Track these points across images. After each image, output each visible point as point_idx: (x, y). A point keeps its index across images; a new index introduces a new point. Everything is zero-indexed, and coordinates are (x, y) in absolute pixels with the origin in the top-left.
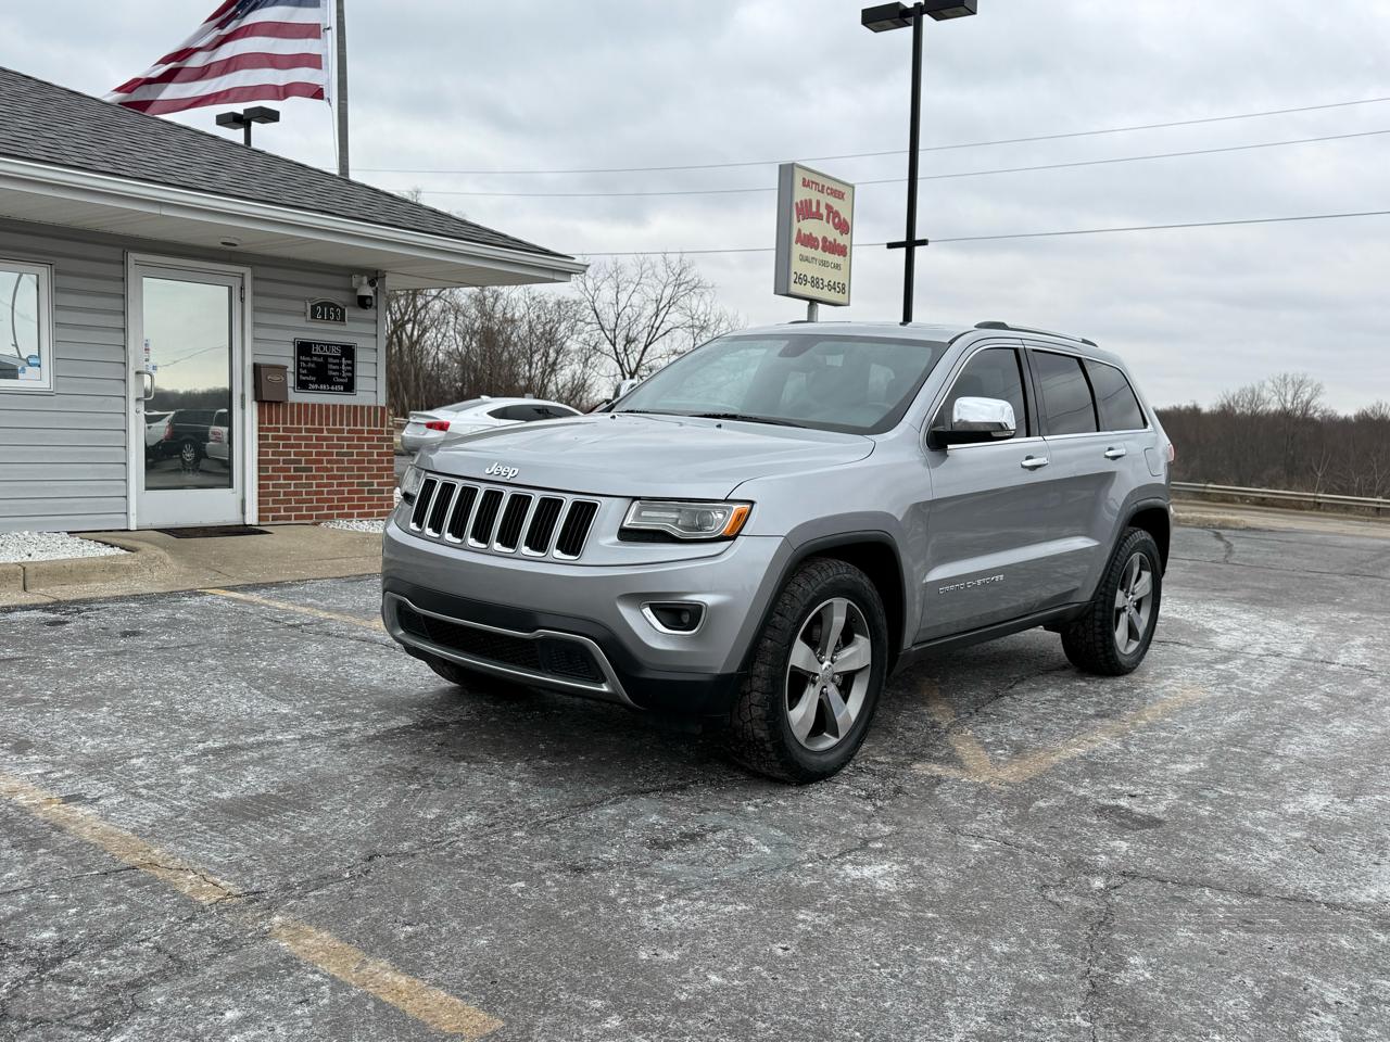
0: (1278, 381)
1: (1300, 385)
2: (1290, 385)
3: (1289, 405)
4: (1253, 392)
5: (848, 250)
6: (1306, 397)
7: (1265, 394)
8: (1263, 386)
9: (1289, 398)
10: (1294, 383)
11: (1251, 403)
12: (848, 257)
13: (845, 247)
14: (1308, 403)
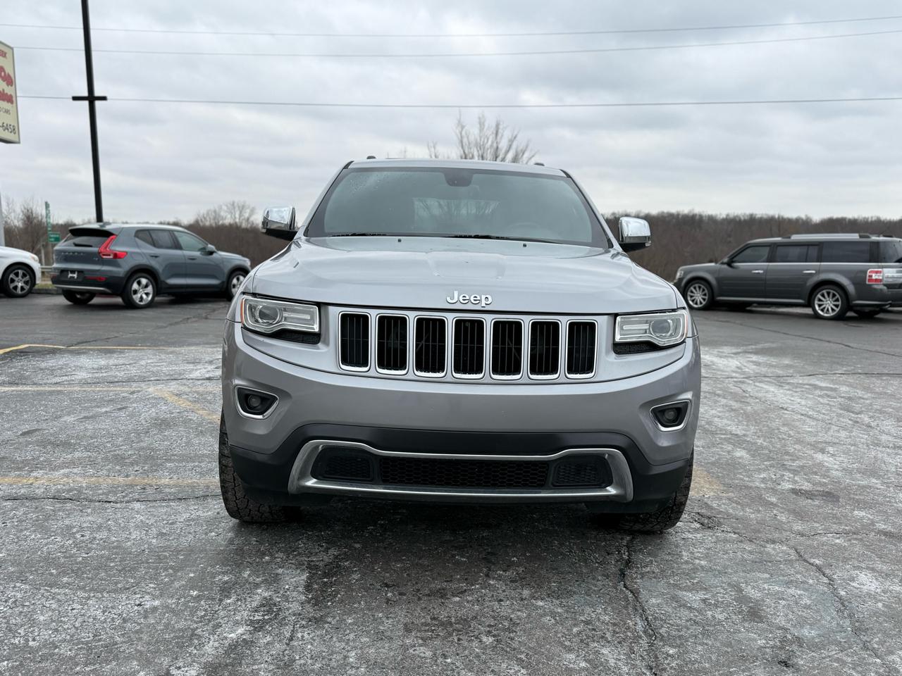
0: (229, 205)
1: (242, 208)
2: (237, 208)
3: (237, 220)
4: (215, 211)
5: (14, 99)
6: (246, 215)
7: (222, 214)
8: (220, 208)
9: (237, 216)
10: (239, 207)
11: (214, 219)
12: (14, 104)
13: (11, 96)
14: (248, 219)
